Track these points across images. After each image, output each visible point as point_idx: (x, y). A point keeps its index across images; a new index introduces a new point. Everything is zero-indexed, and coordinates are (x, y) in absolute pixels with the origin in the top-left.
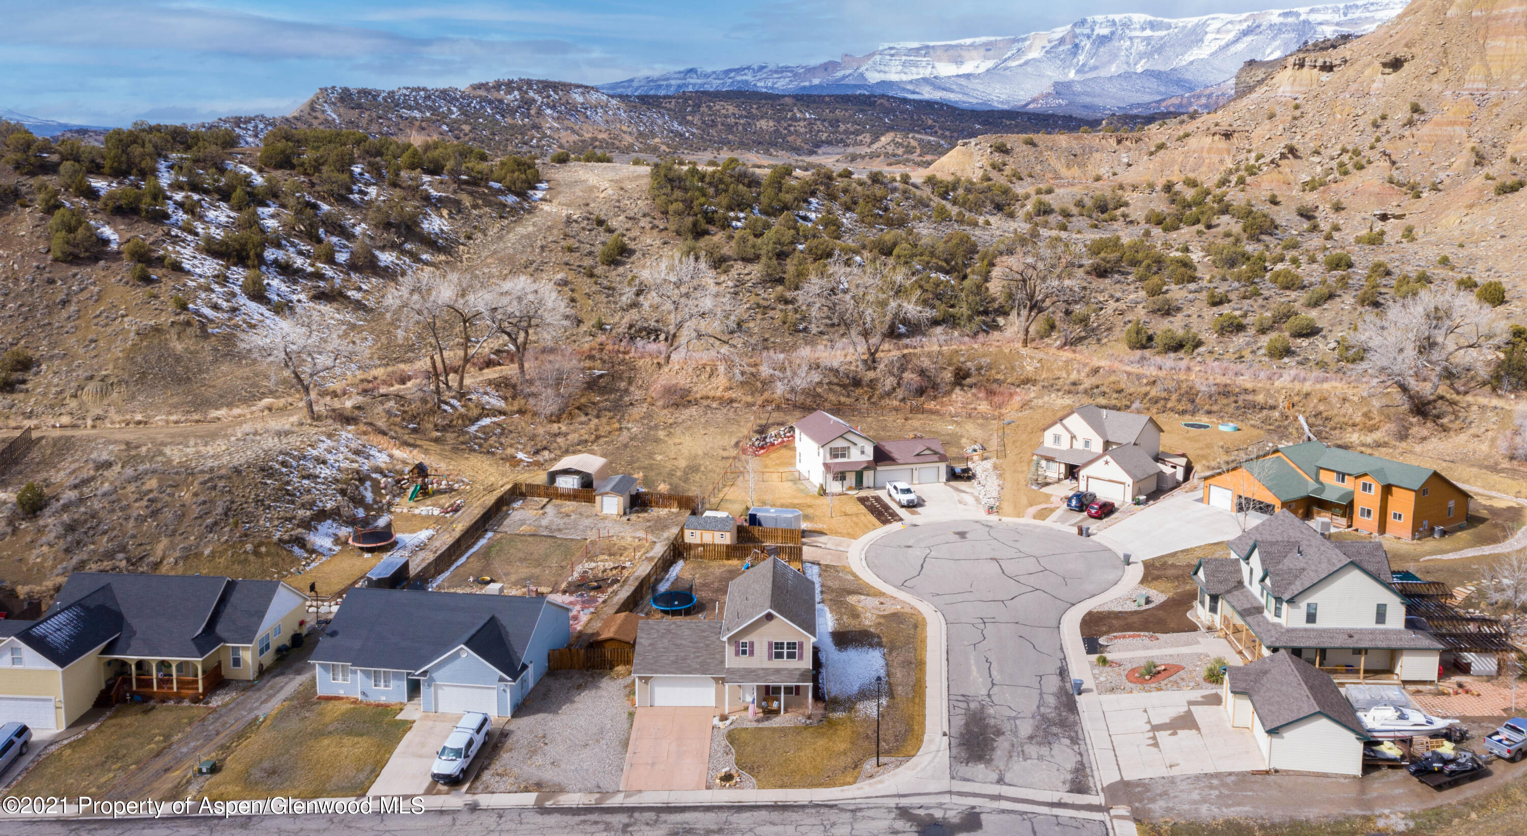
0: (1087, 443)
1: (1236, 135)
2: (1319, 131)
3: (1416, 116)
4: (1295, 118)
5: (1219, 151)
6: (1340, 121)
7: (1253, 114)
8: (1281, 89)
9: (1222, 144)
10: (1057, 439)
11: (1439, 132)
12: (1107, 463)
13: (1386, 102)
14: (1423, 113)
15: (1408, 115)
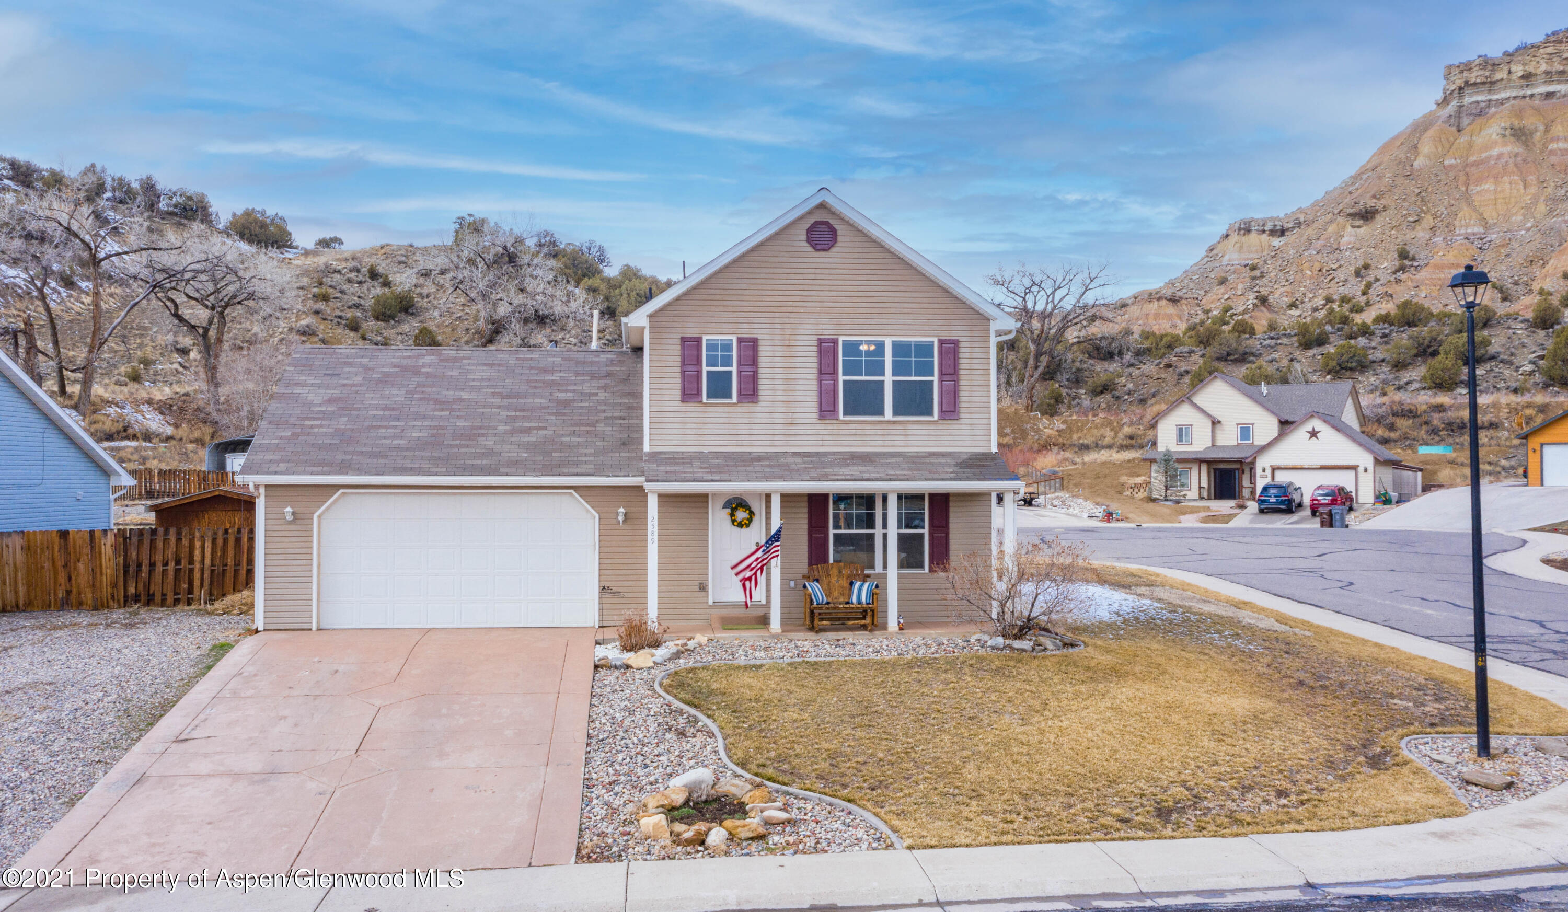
0: (1245, 431)
1: (1184, 301)
2: (1288, 289)
3: (1407, 262)
4: (1254, 278)
5: (1169, 317)
6: (1311, 278)
7: (1198, 283)
8: (1227, 257)
9: (1171, 310)
10: (1182, 433)
11: (1442, 276)
12: (1314, 434)
13: (1366, 253)
14: (1413, 259)
15: (1397, 263)
